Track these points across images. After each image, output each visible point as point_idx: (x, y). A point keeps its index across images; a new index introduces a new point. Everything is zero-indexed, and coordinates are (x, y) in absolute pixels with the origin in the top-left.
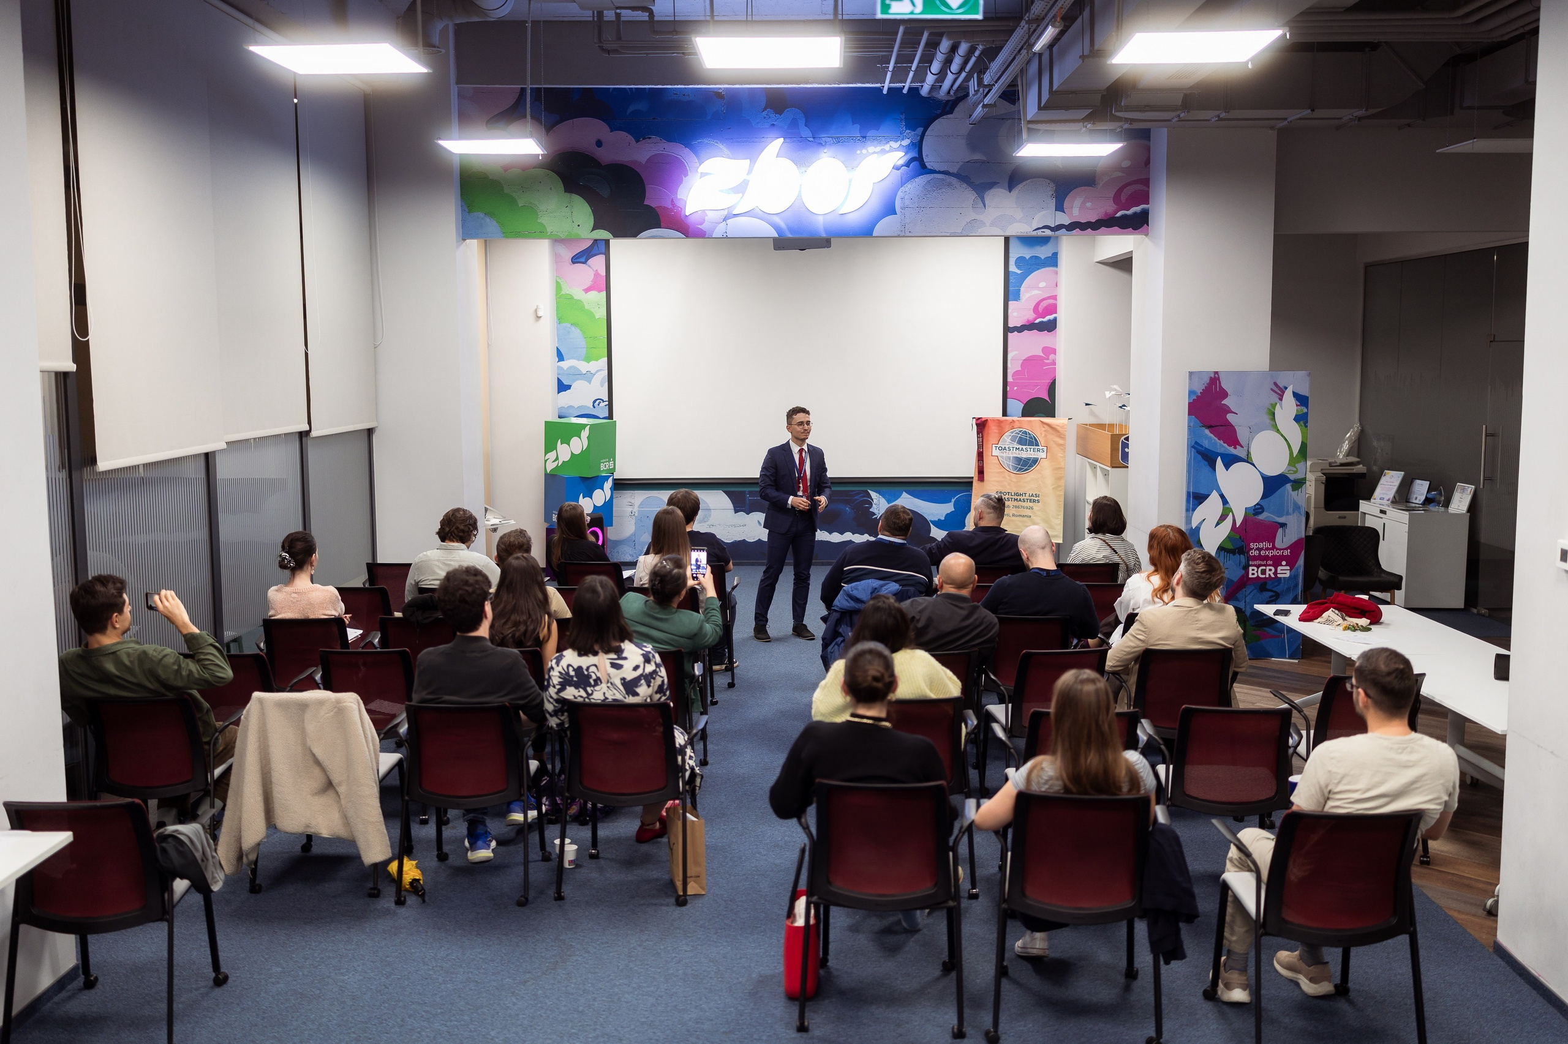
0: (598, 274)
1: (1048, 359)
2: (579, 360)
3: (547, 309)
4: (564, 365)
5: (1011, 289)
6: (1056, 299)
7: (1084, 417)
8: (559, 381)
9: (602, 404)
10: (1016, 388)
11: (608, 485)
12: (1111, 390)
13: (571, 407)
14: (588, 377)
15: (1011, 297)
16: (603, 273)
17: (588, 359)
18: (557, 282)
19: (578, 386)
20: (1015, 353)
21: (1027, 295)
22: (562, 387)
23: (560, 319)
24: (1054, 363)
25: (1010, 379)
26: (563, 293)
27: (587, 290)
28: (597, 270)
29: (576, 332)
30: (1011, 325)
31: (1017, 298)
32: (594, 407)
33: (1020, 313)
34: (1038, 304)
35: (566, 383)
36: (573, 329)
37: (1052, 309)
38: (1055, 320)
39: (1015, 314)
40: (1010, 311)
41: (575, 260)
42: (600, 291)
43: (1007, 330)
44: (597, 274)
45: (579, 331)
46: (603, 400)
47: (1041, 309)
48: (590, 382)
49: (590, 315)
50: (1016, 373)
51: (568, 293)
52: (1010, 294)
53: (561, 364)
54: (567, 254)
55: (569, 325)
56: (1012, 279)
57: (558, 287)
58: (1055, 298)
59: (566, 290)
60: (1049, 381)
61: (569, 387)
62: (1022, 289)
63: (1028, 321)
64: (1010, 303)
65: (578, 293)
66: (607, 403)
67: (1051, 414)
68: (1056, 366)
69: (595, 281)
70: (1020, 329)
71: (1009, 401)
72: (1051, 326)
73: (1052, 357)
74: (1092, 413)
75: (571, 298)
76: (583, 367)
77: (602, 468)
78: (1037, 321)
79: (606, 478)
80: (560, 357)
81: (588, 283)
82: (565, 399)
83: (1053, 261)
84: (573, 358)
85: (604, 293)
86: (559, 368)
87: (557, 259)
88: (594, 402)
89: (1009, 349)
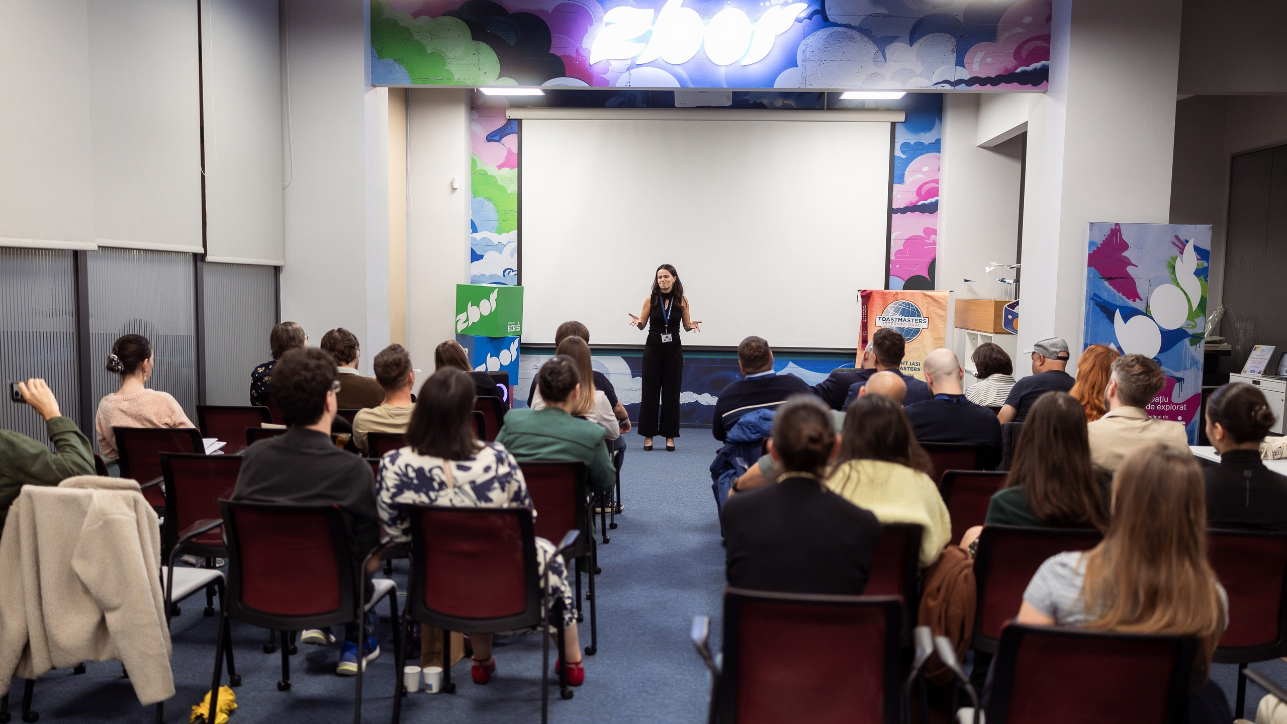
0: (511, 152)
1: (929, 239)
2: (491, 232)
3: (462, 181)
4: (478, 236)
5: (896, 172)
6: (938, 184)
7: (963, 293)
8: (473, 251)
9: (512, 274)
10: (898, 266)
11: (514, 346)
12: (990, 266)
13: (483, 275)
14: (499, 247)
15: (895, 180)
16: (515, 150)
17: (500, 231)
18: (472, 158)
19: (490, 256)
20: (899, 233)
21: (911, 179)
22: (475, 257)
23: (475, 194)
24: (934, 243)
25: (892, 257)
26: (478, 169)
27: (500, 167)
28: (509, 149)
29: (489, 206)
30: (895, 206)
31: (901, 181)
32: (504, 276)
33: (904, 195)
34: (921, 187)
35: (478, 253)
36: (486, 202)
37: (934, 192)
38: (937, 202)
39: (899, 196)
40: (894, 193)
41: (490, 138)
42: (512, 168)
43: (891, 211)
44: (509, 152)
45: (492, 204)
46: (512, 270)
47: (923, 191)
48: (501, 252)
49: (503, 190)
50: (897, 253)
51: (482, 169)
52: (894, 177)
53: (475, 235)
54: (483, 132)
55: (483, 199)
56: (897, 164)
57: (474, 163)
58: (937, 181)
59: (480, 166)
60: (929, 260)
61: (481, 257)
62: (906, 173)
63: (911, 203)
64: (895, 185)
65: (492, 169)
66: (516, 272)
67: (932, 288)
68: (937, 246)
69: (507, 158)
70: (904, 211)
71: (891, 278)
72: (932, 208)
73: (932, 237)
74: (971, 290)
75: (485, 173)
76: (495, 238)
77: (510, 329)
78: (920, 203)
79: (513, 339)
80: (474, 229)
81: (502, 160)
82: (478, 268)
83: (936, 147)
84: (485, 230)
85: (516, 170)
86: (472, 238)
87: (473, 137)
88: (505, 271)
89: (893, 229)
